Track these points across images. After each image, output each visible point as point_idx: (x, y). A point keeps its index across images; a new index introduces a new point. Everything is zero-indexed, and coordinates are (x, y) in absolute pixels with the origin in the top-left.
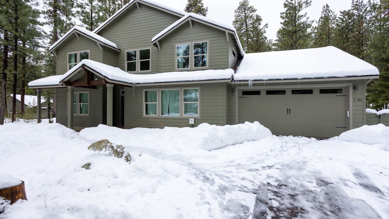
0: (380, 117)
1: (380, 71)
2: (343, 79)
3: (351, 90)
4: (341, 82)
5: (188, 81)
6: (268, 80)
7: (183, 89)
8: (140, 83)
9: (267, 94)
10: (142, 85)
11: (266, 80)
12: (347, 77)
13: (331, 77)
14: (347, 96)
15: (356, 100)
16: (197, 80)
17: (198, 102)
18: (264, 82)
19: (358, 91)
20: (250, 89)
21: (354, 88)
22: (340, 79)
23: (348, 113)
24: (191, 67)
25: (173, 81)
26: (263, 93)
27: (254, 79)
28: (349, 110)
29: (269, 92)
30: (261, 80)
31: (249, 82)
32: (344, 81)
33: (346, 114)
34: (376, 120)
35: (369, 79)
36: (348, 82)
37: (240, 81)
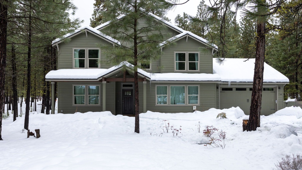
0: (287, 104)
1: (290, 80)
2: (275, 83)
3: (278, 89)
4: (274, 85)
5: (194, 81)
6: (239, 82)
7: (188, 86)
8: (157, 80)
9: (236, 90)
10: (158, 82)
11: (238, 82)
12: (277, 82)
13: (270, 82)
14: (276, 92)
15: (280, 94)
16: (200, 80)
17: (199, 95)
18: (237, 83)
19: (280, 90)
20: (229, 87)
21: (279, 88)
22: (274, 83)
23: (276, 101)
24: (187, 70)
25: (183, 80)
26: (234, 90)
27: (232, 81)
28: (276, 100)
29: (238, 89)
30: (236, 82)
31: (229, 83)
32: (276, 84)
33: (275, 102)
34: (285, 105)
35: (284, 84)
36: (277, 85)
37: (224, 82)
